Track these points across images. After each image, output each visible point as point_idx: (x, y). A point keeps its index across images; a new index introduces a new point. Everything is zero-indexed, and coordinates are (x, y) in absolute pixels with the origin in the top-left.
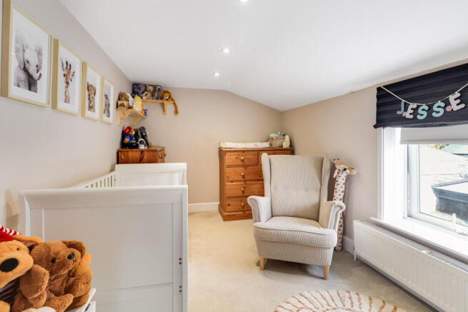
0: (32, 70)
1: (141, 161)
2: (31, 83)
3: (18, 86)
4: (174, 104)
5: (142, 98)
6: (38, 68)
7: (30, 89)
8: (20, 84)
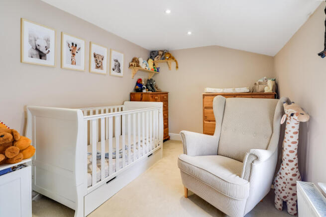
0: (42, 49)
1: (141, 100)
2: (42, 56)
3: (32, 57)
4: (176, 61)
5: (154, 60)
6: (46, 48)
7: (41, 58)
8: (33, 56)
